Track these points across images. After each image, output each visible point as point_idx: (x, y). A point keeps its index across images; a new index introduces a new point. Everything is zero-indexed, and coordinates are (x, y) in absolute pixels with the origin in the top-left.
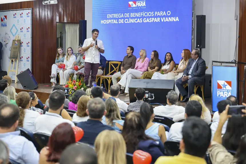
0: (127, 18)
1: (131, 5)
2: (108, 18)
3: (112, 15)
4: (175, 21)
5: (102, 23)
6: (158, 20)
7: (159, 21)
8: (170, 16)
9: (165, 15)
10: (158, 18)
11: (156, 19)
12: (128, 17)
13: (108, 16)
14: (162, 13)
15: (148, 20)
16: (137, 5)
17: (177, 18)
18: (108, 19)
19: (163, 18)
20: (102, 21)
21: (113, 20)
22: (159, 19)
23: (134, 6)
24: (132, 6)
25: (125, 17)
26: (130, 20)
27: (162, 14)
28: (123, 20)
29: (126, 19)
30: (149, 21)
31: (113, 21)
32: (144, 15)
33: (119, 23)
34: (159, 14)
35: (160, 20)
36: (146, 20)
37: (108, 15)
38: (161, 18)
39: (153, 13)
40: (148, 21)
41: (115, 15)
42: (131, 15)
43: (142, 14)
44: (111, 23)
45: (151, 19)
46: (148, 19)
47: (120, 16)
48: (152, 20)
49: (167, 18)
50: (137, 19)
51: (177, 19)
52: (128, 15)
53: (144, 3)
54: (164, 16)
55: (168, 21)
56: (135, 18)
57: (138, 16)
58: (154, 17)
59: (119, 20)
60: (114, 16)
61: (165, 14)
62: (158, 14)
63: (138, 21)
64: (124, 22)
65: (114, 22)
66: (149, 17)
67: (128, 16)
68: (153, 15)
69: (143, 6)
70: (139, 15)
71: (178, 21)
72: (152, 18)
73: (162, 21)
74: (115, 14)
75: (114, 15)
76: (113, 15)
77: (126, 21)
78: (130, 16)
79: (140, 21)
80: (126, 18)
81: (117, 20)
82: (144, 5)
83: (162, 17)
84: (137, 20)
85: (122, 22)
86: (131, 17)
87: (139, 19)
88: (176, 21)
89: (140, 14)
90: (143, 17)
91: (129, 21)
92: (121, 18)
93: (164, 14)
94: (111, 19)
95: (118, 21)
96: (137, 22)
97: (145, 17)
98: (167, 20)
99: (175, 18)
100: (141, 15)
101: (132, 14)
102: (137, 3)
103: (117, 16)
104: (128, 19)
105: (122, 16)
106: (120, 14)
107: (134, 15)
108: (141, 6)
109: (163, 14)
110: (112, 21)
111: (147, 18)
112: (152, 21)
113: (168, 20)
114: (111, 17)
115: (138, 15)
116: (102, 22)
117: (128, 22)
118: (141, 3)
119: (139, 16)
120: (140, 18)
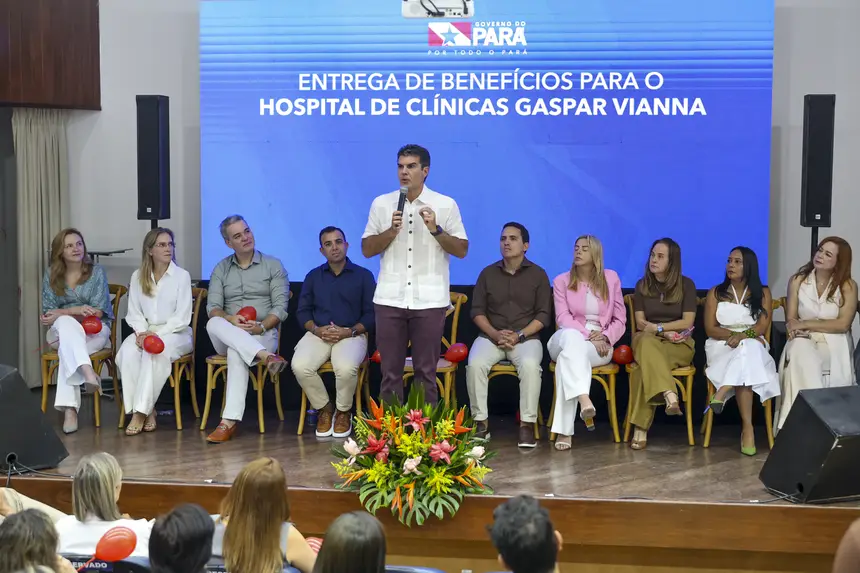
0: (420, 93)
1: (443, 38)
2: (301, 88)
3: (330, 79)
4: (684, 111)
5: (267, 111)
6: (596, 107)
7: (604, 113)
8: (662, 95)
9: (637, 87)
10: (596, 101)
11: (584, 101)
12: (425, 88)
13: (301, 82)
14: (616, 77)
15: (540, 106)
16: (476, 38)
17: (698, 101)
18: (307, 95)
19: (626, 101)
20: (267, 102)
21: (337, 100)
22: (600, 104)
23: (461, 40)
24: (450, 44)
25: (408, 88)
26: (436, 101)
27: (617, 81)
28: (397, 100)
29: (418, 101)
30: (549, 108)
31: (338, 106)
32: (520, 82)
33: (374, 112)
34: (604, 83)
35: (610, 108)
36: (533, 105)
37: (304, 78)
38: (615, 101)
39: (567, 77)
40: (545, 111)
41: (347, 78)
42: (444, 81)
43: (506, 78)
44: (323, 112)
45: (561, 104)
46: (540, 101)
47: (381, 82)
48: (566, 108)
49: (644, 101)
50: (477, 101)
51: (699, 106)
52: (424, 81)
53: (520, 31)
54: (629, 92)
55: (650, 113)
56: (465, 95)
57: (482, 87)
58: (576, 94)
59: (374, 101)
60: (343, 82)
61: (635, 84)
62: (596, 84)
63: (488, 107)
64: (402, 108)
65: (341, 111)
66: (547, 96)
67: (428, 85)
68: (567, 85)
69: (510, 43)
70: (490, 81)
71: (704, 113)
72: (566, 101)
73: (620, 111)
74: (344, 76)
75: (339, 79)
76: (334, 76)
77: (416, 107)
78: (438, 85)
79: (497, 108)
80: (413, 94)
81: (357, 101)
82: (516, 40)
83: (621, 95)
84: (481, 103)
85: (391, 113)
86: (444, 88)
87: (488, 101)
88: (692, 113)
89: (499, 77)
90: (512, 94)
91: (430, 107)
92: (386, 95)
93: (627, 83)
94: (319, 94)
95: (365, 106)
96: (482, 113)
97: (521, 93)
98: (644, 106)
99: (686, 100)
100: (503, 81)
101: (448, 78)
102: (475, 31)
103: (357, 82)
104: (425, 101)
105: (388, 84)
106: (380, 75)
107: (459, 81)
108: (501, 43)
109: (622, 83)
110: (328, 105)
111: (534, 96)
112: (566, 113)
113: (648, 110)
114: (324, 87)
115: (486, 82)
116: (263, 106)
117: (425, 112)
118: (502, 30)
119: (490, 87)
120: (494, 96)
